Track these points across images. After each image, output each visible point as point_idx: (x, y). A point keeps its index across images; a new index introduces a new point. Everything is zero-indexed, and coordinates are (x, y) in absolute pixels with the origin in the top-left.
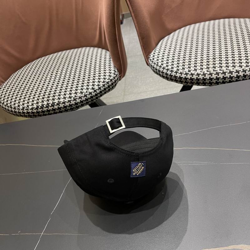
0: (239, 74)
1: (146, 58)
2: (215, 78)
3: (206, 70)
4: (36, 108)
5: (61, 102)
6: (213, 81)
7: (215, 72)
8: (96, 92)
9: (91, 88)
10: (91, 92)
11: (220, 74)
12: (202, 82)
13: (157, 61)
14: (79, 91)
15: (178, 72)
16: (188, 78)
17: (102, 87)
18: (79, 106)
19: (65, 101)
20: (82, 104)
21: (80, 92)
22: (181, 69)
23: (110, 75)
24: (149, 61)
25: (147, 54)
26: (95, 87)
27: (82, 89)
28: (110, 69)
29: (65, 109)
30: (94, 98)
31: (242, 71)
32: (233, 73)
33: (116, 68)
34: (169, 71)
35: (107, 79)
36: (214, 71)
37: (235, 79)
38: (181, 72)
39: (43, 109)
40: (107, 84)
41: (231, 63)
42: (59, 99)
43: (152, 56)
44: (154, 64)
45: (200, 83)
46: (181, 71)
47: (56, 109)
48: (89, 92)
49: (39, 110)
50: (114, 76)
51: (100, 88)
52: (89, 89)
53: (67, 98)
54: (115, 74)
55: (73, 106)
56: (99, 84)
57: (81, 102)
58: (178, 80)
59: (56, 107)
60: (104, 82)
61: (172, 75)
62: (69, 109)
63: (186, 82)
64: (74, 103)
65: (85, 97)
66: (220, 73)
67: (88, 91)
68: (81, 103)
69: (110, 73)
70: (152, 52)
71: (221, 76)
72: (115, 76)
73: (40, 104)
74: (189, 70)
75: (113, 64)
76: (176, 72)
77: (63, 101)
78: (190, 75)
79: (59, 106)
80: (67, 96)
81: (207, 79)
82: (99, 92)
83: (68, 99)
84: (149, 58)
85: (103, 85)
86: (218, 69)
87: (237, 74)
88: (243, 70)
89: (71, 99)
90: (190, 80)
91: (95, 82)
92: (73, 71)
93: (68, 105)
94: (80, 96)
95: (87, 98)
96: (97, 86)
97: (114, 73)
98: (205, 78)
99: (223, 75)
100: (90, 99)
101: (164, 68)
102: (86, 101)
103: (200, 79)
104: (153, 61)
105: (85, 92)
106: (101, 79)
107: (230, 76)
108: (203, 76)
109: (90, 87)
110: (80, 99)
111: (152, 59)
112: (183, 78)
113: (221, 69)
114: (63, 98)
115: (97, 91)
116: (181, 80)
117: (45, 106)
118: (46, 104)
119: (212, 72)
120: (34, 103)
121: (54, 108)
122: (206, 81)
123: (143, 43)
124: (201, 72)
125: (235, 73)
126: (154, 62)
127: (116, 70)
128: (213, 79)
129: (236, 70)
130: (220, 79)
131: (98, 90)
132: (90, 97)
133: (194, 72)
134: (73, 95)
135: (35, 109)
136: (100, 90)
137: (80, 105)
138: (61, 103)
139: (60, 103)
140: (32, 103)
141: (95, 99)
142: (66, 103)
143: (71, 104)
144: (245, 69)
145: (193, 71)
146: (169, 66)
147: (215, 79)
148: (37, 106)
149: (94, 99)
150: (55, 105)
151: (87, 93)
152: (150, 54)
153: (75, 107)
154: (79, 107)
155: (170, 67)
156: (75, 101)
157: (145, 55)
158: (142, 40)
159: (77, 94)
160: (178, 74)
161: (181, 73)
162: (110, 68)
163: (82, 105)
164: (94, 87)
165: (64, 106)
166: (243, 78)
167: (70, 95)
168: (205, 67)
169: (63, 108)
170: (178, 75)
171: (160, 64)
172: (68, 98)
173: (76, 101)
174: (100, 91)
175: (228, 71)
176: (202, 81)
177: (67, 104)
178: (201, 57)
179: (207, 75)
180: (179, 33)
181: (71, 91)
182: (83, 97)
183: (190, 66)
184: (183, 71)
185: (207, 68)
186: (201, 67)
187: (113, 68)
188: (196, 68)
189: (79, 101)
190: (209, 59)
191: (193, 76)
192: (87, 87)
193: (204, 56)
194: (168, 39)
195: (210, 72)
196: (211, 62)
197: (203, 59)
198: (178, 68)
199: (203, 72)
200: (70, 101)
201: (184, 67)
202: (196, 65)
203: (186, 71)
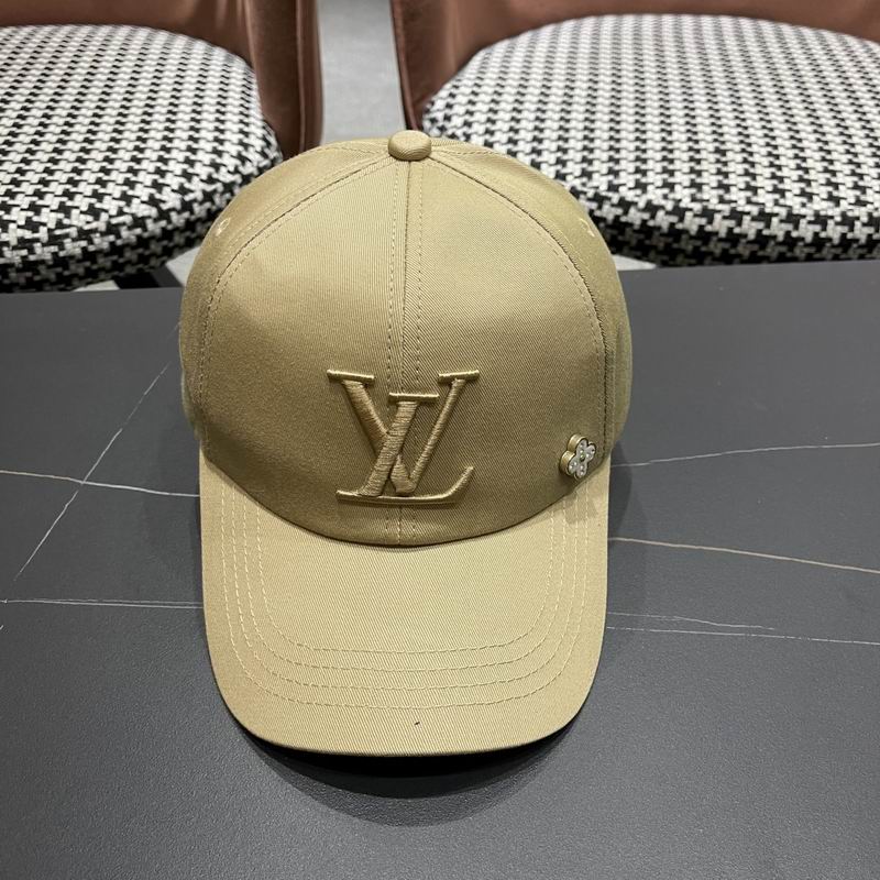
0: (824, 229)
1: (410, 110)
2: (723, 233)
3: (687, 191)
6: (711, 246)
7: (726, 208)
8: (169, 222)
9: (145, 198)
10: (144, 218)
11: (747, 219)
12: (661, 245)
13: (465, 129)
14: (82, 203)
17: (201, 203)
18: (75, 275)
19: (4, 237)
20: (87, 269)
21: (85, 208)
22: (578, 173)
23: (244, 154)
24: (427, 123)
25: (418, 96)
26: (164, 198)
27: (99, 196)
28: (246, 129)
30: (155, 247)
31: (838, 219)
32: (803, 222)
33: (272, 132)
35: (229, 172)
36: (722, 200)
37: (806, 250)
38: (573, 188)
40: (223, 193)
41: (795, 181)
43: (440, 104)
45: (655, 247)
46: (577, 183)
48: (133, 215)
50: (261, 165)
51: (187, 206)
52: (135, 201)
53: (12, 226)
54: (264, 155)
55: (42, 268)
56: (187, 185)
57: (87, 255)
60: (210, 180)
62: (22, 281)
64: (48, 257)
65: (112, 238)
66: (748, 213)
67: (126, 210)
68: (88, 264)
69: (246, 146)
70: (441, 88)
71: (750, 228)
72: (266, 162)
74: (610, 182)
75: (259, 110)
80: (18, 216)
81: (685, 231)
82: (182, 221)
83: (21, 233)
84: (428, 111)
85: (204, 192)
86: (738, 196)
87: (817, 228)
88: (844, 215)
89: (36, 235)
91: (169, 175)
92: (63, 108)
93: (17, 260)
94: (87, 227)
95: (119, 242)
96: (173, 191)
97: (262, 148)
98: (679, 226)
99: (761, 225)
100: (133, 247)
102: (115, 258)
103: (659, 228)
104: (447, 125)
105: (114, 212)
106: (198, 165)
107: (788, 233)
108: (674, 219)
109: (142, 192)
110: (84, 243)
111: (440, 116)
113: (754, 199)
115: (174, 215)
119: (714, 204)
122: (683, 245)
123: (409, 39)
124: (665, 197)
125: (810, 222)
126: (450, 132)
127: (272, 140)
128: (715, 238)
129: (817, 214)
130: (743, 241)
131: (179, 212)
132: (133, 239)
133: (632, 193)
134: (49, 218)
136: (186, 215)
137: (81, 271)
141: (158, 257)
142: (5, 249)
143: (32, 258)
144: (850, 214)
145: (630, 189)
146: (520, 155)
147: (721, 240)
149: (154, 255)
151: (121, 219)
152: (434, 98)
153: (53, 277)
154: (76, 282)
156: (54, 249)
157: (408, 98)
158: (405, 22)
159: (68, 216)
161: (575, 193)
162: (247, 124)
163: (92, 276)
164: (158, 196)
166: (839, 251)
167: (30, 214)
168: (682, 178)
172: (19, 227)
173: (62, 247)
174: (188, 221)
175: (783, 212)
176: (662, 239)
177: (12, 256)
178: (663, 139)
179: (689, 215)
180: (555, 36)
181: (39, 194)
182: (98, 235)
183: (617, 168)
184: (584, 185)
185: (693, 184)
186: (666, 176)
187: (258, 127)
188: (644, 180)
189: (78, 251)
190: (698, 151)
191: (626, 213)
192: (125, 188)
193: (675, 136)
194: (511, 50)
195: (705, 204)
196: (709, 165)
197: (670, 147)
198: (559, 167)
199: (674, 200)
200: (27, 245)
201: (590, 169)
202: (643, 167)
203: (597, 188)
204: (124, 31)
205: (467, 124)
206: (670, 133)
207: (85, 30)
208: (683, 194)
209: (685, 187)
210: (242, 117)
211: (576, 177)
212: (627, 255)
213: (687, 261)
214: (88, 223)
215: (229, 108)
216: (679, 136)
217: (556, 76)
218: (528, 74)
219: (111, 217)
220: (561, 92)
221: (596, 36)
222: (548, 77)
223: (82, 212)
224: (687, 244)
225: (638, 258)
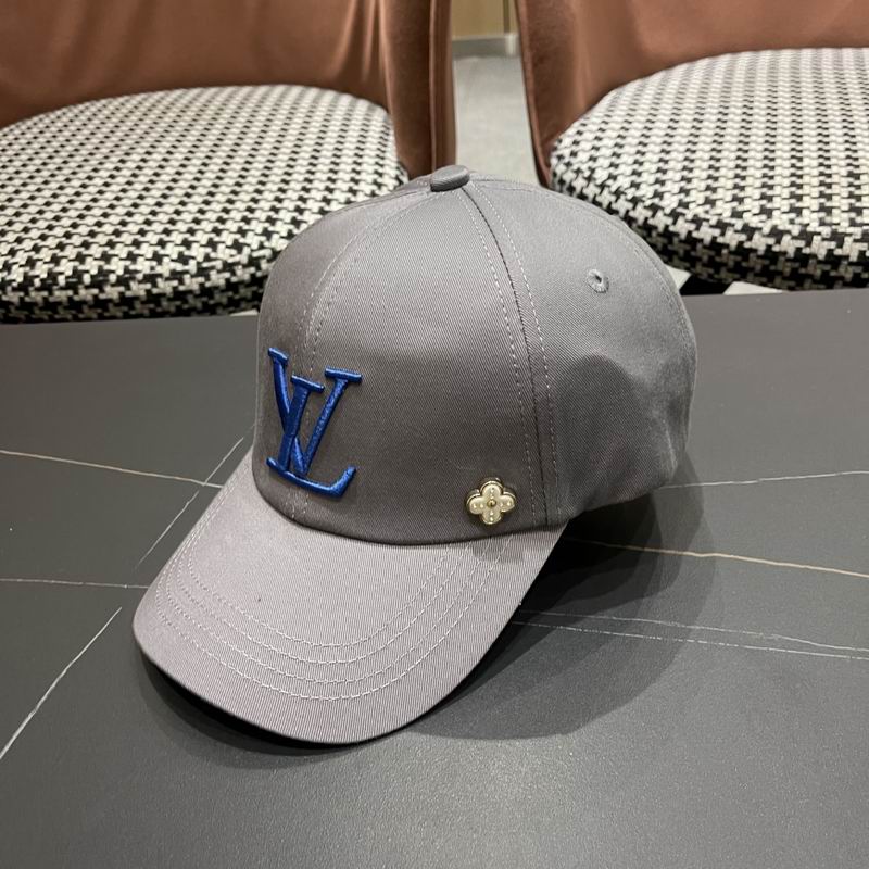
1: (539, 150)
2: (854, 257)
3: (815, 216)
4: (19, 284)
5: (136, 272)
6: (842, 270)
7: (857, 231)
9: (284, 234)
10: (281, 252)
12: (787, 271)
13: (591, 164)
14: (228, 238)
15: (684, 215)
16: (727, 246)
18: (219, 304)
19: (159, 270)
20: (230, 299)
21: (230, 243)
22: (701, 201)
24: (554, 161)
25: (546, 135)
27: (242, 232)
28: (381, 170)
29: (152, 306)
33: (405, 173)
34: (640, 207)
36: (853, 223)
38: (695, 216)
39: (51, 293)
42: (132, 257)
43: (567, 141)
44: (573, 175)
45: (780, 273)
46: (700, 211)
47: (110, 300)
48: (272, 249)
49: (33, 294)
52: (275, 236)
53: (166, 260)
55: (190, 298)
57: (230, 286)
58: (675, 253)
59: (112, 292)
61: (655, 228)
62: (173, 309)
63: (711, 263)
64: (196, 287)
65: (252, 270)
67: (266, 244)
68: (230, 294)
69: (379, 185)
70: (569, 126)
73: (41, 271)
74: (734, 208)
75: (395, 154)
76: (675, 215)
77: (148, 271)
78: (736, 232)
79: (128, 288)
80: (172, 251)
81: (814, 256)
83: (173, 265)
84: (555, 149)
89: (186, 268)
90: (732, 257)
91: (307, 213)
93: (169, 290)
94: (231, 260)
95: (259, 274)
98: (807, 251)
101: (618, 193)
102: (254, 288)
103: (785, 253)
104: (573, 160)
105: (255, 246)
106: (334, 203)
108: (801, 244)
109: (282, 228)
110: (227, 275)
111: (566, 153)
112: (701, 240)
114: (150, 256)
116: (693, 254)
117: (61, 280)
118: (69, 273)
119: (844, 227)
120: (16, 263)
121: (102, 296)
122: (810, 270)
123: (538, 82)
124: (792, 222)
126: (575, 168)
127: (404, 179)
128: (845, 262)
133: (756, 219)
134: (198, 252)
135: (14, 289)
137: (224, 300)
138: (140, 276)
139: (133, 279)
140: (6, 262)
142: (159, 280)
143: (182, 288)
145: (755, 215)
146: (643, 186)
147: (851, 264)
148: (26, 276)
150: (107, 281)
151: (261, 253)
152: (561, 137)
153: (199, 305)
155: (646, 191)
156: (201, 279)
158: (535, 65)
159: (215, 250)
160: (681, 221)
161: (697, 221)
162: (382, 166)
163: (234, 305)
164: (295, 231)
165: (148, 292)
167: (183, 249)
168: (810, 203)
169: (143, 303)
170: (682, 227)
171: (601, 176)
172: (172, 260)
173: (208, 278)
176: (788, 264)
177: (165, 287)
178: (793, 166)
179: (816, 239)
180: (688, 74)
181: (191, 232)
182: (240, 267)
183: (741, 195)
184: (707, 212)
185: (822, 208)
186: (793, 201)
187: (391, 168)
188: (769, 206)
189: (222, 282)
190: (829, 176)
191: (750, 239)
192: (267, 225)
193: (806, 161)
194: (641, 90)
195: (834, 227)
196: (840, 189)
197: (799, 172)
198: (682, 196)
199: (800, 224)
200: (178, 276)
201: (714, 197)
202: (770, 193)
203: (721, 215)
204: (280, 89)
205: (592, 159)
206: (800, 159)
207: (246, 90)
208: (811, 219)
209: (813, 212)
210: (377, 160)
211: (699, 205)
212: (752, 283)
213: (816, 286)
214: (232, 256)
215: (367, 152)
216: (810, 163)
217: (685, 111)
218: (657, 109)
219: (252, 250)
220: (689, 125)
221: (730, 72)
222: (677, 111)
223: (227, 247)
224: (815, 269)
225: (763, 284)
